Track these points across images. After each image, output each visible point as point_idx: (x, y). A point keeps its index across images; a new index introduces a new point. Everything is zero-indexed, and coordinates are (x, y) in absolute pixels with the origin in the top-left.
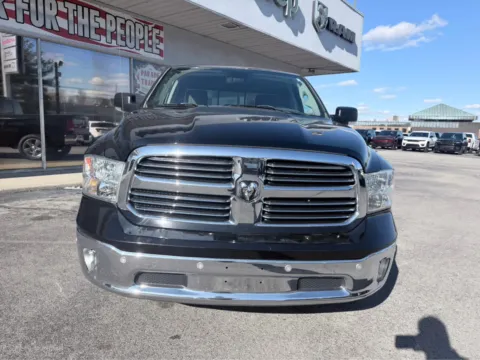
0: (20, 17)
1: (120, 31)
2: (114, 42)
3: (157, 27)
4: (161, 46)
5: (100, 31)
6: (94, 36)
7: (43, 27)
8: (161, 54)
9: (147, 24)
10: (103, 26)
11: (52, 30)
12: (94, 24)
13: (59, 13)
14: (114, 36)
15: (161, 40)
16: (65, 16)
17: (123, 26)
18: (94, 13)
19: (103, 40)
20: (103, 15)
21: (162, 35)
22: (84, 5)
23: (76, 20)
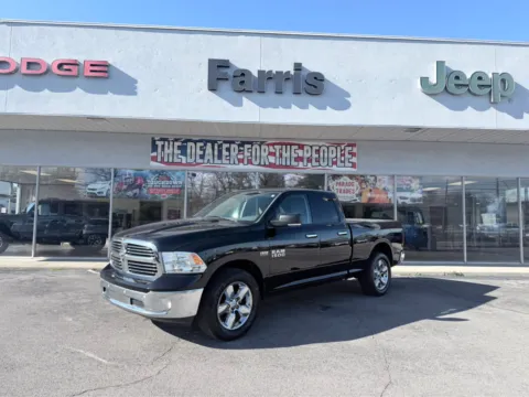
0: (246, 162)
1: (315, 156)
2: (309, 165)
3: (349, 145)
4: (354, 160)
5: (299, 159)
6: (294, 163)
7: (259, 165)
8: (354, 165)
9: (339, 145)
10: (301, 155)
11: (265, 165)
12: (294, 155)
13: (270, 154)
14: (309, 160)
15: (353, 154)
16: (273, 154)
17: (318, 151)
18: (294, 148)
19: (301, 165)
20: (301, 147)
21: (355, 150)
22: (286, 145)
23: (281, 155)
